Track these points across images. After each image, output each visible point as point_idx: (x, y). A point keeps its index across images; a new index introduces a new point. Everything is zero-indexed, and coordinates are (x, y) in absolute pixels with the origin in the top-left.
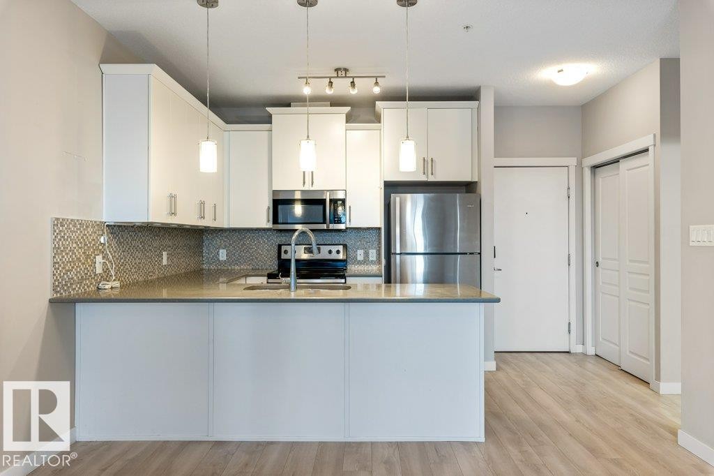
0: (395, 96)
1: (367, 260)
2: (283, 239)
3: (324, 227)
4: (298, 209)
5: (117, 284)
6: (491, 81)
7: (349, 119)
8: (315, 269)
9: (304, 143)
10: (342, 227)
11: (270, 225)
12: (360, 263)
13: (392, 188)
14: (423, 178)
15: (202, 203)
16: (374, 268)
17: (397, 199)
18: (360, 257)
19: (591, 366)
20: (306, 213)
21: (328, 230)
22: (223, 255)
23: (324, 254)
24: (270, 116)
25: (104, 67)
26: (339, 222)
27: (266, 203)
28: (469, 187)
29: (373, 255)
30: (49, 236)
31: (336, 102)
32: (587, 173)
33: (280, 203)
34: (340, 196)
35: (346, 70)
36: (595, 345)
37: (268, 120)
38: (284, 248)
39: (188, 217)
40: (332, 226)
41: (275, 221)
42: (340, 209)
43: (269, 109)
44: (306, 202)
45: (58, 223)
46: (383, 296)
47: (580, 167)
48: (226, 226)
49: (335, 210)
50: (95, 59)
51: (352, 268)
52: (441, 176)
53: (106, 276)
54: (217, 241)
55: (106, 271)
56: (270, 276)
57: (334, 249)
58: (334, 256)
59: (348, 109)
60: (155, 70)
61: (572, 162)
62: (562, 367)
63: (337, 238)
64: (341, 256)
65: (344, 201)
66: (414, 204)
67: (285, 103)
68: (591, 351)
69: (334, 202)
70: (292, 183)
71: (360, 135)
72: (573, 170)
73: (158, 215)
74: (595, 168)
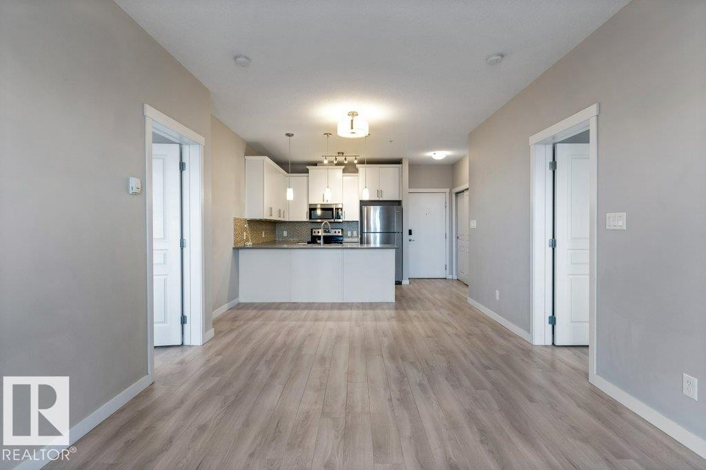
0: (362, 162)
1: (352, 236)
2: (313, 226)
3: (333, 220)
4: (319, 212)
5: (251, 244)
6: (408, 155)
7: (344, 171)
8: (329, 240)
9: (327, 189)
10: (341, 220)
11: (308, 220)
12: (349, 238)
13: (363, 203)
14: (377, 199)
15: (280, 210)
16: (356, 240)
17: (365, 208)
18: (349, 234)
19: (455, 284)
20: (322, 214)
21: (334, 222)
22: (285, 234)
23: (332, 233)
24: (308, 170)
25: (247, 157)
26: (340, 218)
27: (306, 210)
28: (399, 203)
29: (355, 233)
30: (233, 224)
31: (339, 164)
32: (454, 196)
33: (312, 209)
34: (340, 206)
35: (343, 153)
36: (457, 275)
37: (307, 172)
38: (314, 230)
39: (275, 217)
40: (336, 220)
41: (310, 218)
42: (340, 212)
43: (308, 167)
44: (322, 209)
45: (235, 219)
46: (359, 246)
47: (451, 193)
48: (287, 220)
49: (338, 213)
50: (243, 154)
51: (346, 240)
52: (385, 198)
53: (247, 240)
54: (282, 227)
55: (247, 238)
56: (309, 243)
57: (337, 231)
58: (337, 234)
59: (344, 167)
60: (267, 159)
61: (448, 190)
62: (440, 284)
63: (339, 226)
64: (340, 234)
65: (341, 209)
66: (375, 211)
67: (315, 164)
68: (455, 277)
69: (337, 209)
70: (317, 200)
71: (349, 178)
72: (448, 194)
73: (266, 217)
74: (457, 193)
